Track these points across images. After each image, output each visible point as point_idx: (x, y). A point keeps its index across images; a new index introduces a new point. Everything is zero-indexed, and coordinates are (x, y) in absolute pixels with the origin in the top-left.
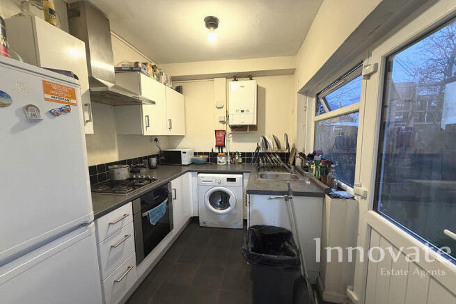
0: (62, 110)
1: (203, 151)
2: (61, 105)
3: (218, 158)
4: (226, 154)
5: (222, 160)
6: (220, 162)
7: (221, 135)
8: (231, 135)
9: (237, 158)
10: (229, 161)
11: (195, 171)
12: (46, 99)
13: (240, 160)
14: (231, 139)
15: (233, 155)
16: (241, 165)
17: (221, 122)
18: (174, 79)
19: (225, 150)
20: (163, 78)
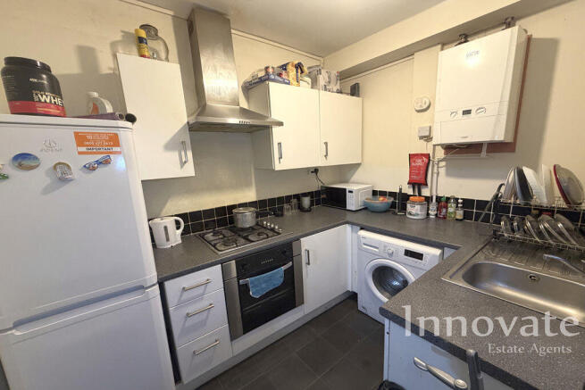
0: (99, 163)
1: (388, 190)
2: (99, 157)
3: (408, 206)
4: (428, 199)
5: (415, 210)
6: (410, 214)
7: (419, 163)
8: (443, 164)
9: (451, 210)
10: (433, 213)
11: (357, 225)
12: (80, 153)
13: (460, 214)
14: (442, 171)
15: (442, 202)
16: (459, 224)
17: (421, 138)
18: (343, 76)
19: (426, 192)
20: (322, 79)
